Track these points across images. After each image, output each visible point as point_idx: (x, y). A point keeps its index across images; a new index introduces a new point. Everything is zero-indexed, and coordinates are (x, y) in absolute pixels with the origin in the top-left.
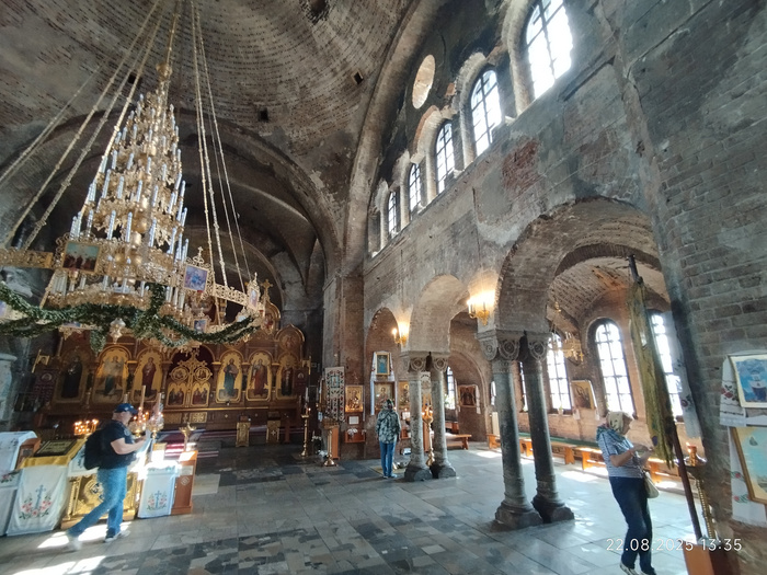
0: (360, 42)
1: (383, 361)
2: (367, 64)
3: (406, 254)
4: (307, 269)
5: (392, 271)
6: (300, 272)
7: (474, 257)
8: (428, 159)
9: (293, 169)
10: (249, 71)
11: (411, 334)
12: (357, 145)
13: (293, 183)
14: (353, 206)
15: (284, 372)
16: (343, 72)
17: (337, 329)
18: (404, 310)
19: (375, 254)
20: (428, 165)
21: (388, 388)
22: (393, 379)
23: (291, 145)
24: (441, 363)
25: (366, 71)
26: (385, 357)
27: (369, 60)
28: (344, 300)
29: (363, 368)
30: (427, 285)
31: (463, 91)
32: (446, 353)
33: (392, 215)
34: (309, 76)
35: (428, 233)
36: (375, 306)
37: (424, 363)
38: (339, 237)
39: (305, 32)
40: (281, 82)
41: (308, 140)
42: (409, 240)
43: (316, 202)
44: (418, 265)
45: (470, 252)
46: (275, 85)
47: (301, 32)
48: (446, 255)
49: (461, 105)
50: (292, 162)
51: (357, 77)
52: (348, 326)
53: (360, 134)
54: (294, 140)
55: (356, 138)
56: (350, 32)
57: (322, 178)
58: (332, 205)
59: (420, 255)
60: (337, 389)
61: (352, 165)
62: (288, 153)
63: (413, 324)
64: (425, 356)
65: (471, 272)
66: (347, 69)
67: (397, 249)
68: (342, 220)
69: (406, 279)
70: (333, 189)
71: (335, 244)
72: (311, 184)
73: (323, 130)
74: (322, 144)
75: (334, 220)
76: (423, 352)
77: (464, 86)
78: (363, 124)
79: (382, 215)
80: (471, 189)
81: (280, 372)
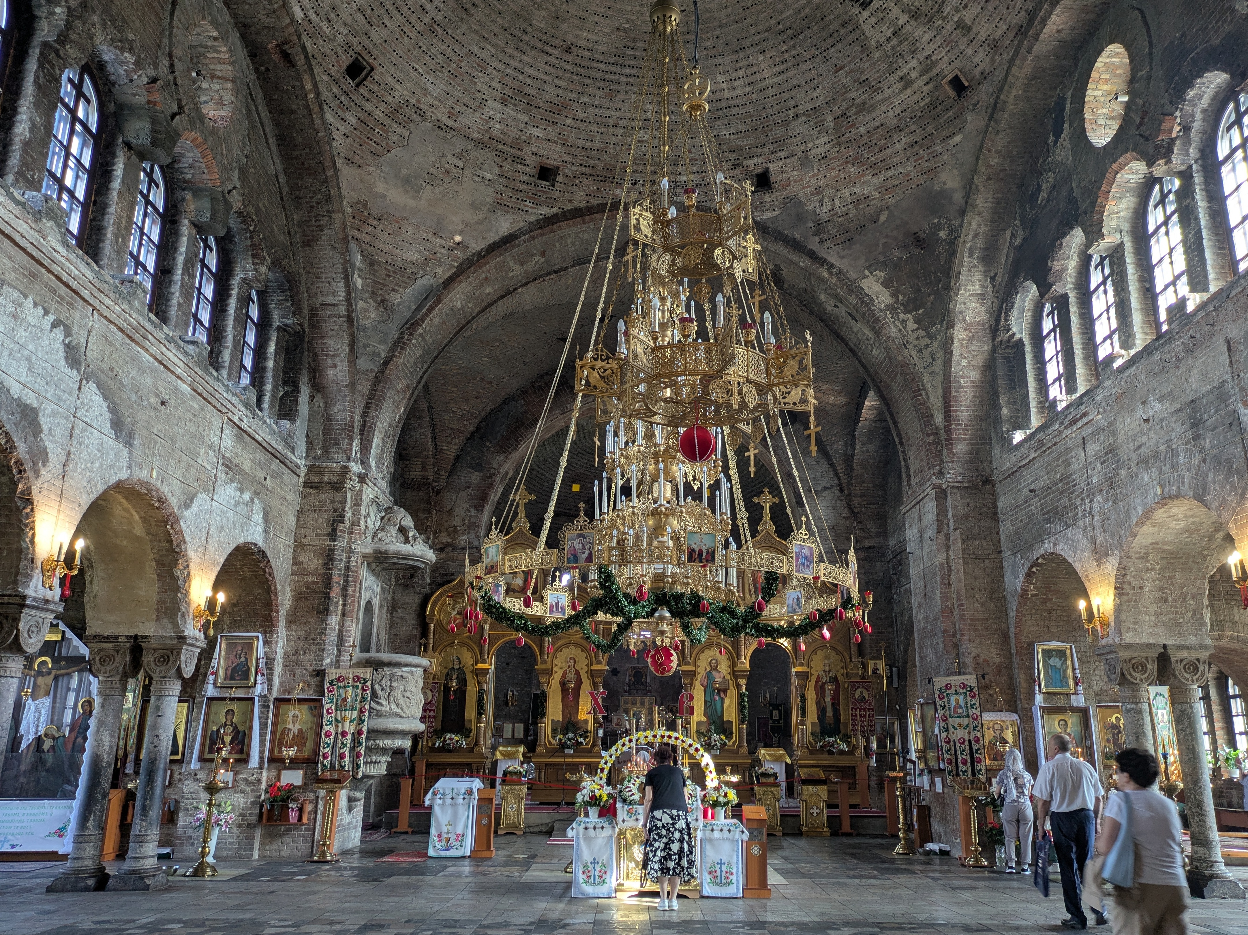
0: (961, 25)
1: (1055, 661)
2: (976, 60)
3: (1093, 448)
4: (848, 458)
5: (1066, 478)
6: (832, 466)
7: (1238, 471)
8: (1128, 246)
9: (825, 274)
10: (735, 111)
11: (1118, 610)
12: (962, 213)
13: (822, 297)
14: (960, 335)
15: (820, 690)
16: (926, 78)
17: (945, 597)
18: (1099, 563)
19: (1018, 437)
20: (1130, 259)
21: (1072, 721)
22: (1079, 701)
23: (819, 227)
24: (1193, 667)
25: (977, 71)
26: (1061, 654)
27: (981, 54)
28: (956, 537)
29: (1011, 677)
30: (1147, 515)
31: (1197, 125)
32: (1202, 647)
33: (1051, 348)
34: (853, 95)
35: (1140, 413)
36: (1030, 548)
37: (1152, 667)
38: (935, 401)
39: (844, 24)
40: (797, 116)
41: (853, 213)
42: (1098, 418)
43: (878, 334)
44: (1123, 473)
45: (1228, 461)
46: (786, 123)
47: (836, 25)
48: (1181, 460)
49: (1193, 152)
50: (822, 261)
51: (957, 84)
52: (970, 588)
53: (969, 190)
54: (824, 217)
55: (958, 197)
56: (940, 11)
57: (886, 284)
58: (912, 337)
59: (1126, 451)
60: (966, 721)
61: (953, 253)
62: (813, 244)
63: (1119, 591)
64: (1153, 654)
65: (1232, 499)
66: (934, 72)
67: (1073, 434)
68: (938, 366)
69: (1099, 498)
70: (911, 305)
71: (926, 416)
72: (865, 301)
73: (885, 189)
74: (883, 217)
75: (919, 367)
76: (1149, 646)
77: (1199, 116)
78: (975, 171)
79: (1028, 348)
80: (1222, 340)
81: (812, 685)
